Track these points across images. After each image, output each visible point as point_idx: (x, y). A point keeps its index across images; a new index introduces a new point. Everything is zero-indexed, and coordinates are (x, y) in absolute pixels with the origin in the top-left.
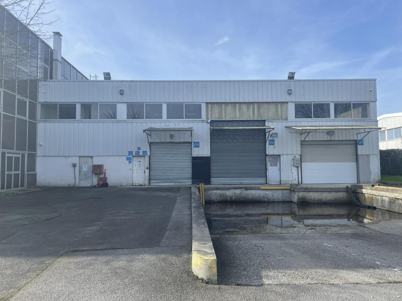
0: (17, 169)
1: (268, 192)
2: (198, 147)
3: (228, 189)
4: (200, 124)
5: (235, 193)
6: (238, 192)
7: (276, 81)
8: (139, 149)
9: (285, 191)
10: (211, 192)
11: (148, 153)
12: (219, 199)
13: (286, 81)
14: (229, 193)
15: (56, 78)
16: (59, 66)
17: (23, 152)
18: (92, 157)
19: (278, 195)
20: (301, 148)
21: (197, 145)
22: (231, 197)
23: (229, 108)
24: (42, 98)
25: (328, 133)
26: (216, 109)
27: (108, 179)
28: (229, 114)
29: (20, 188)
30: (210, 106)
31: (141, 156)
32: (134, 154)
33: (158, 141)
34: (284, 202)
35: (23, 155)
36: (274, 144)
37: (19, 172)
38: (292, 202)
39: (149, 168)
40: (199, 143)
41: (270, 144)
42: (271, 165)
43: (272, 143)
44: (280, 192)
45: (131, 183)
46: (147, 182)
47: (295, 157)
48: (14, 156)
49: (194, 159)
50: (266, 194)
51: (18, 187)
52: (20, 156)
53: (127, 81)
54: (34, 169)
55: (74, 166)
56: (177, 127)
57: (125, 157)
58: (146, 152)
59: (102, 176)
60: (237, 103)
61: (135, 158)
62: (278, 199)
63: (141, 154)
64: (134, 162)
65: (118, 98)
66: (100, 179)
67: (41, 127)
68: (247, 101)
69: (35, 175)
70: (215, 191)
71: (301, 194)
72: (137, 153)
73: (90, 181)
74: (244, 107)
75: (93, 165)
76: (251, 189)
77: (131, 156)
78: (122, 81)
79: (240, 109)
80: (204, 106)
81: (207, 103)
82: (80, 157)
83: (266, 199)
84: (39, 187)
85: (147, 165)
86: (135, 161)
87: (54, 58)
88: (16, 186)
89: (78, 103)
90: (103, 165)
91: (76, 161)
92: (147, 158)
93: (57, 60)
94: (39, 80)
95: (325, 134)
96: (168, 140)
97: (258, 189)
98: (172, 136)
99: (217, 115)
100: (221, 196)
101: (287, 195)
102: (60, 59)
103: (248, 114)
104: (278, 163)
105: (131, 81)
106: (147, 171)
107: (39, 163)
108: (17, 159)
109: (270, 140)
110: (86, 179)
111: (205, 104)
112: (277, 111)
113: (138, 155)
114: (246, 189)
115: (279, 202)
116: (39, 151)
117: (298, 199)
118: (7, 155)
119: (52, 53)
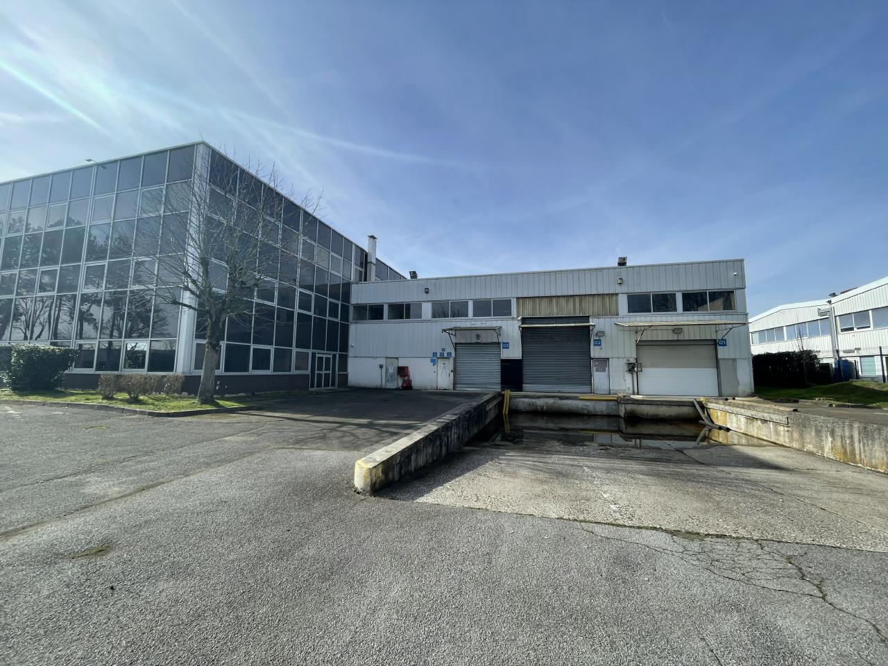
0: (327, 369)
1: (588, 403)
2: (508, 348)
3: (539, 397)
4: (510, 322)
5: (546, 403)
6: (551, 401)
7: (603, 269)
8: (443, 350)
9: (611, 403)
10: (518, 400)
11: (453, 355)
12: (527, 408)
13: (615, 268)
14: (540, 402)
15: (370, 280)
16: (374, 268)
17: (335, 353)
18: (397, 358)
19: (601, 408)
20: (637, 349)
21: (506, 346)
22: (542, 407)
23: (544, 303)
24: (355, 300)
25: (673, 331)
26: (529, 305)
27: (412, 382)
28: (544, 310)
29: (330, 387)
30: (521, 300)
31: (445, 358)
32: (438, 356)
33: (463, 341)
34: (609, 416)
35: (334, 356)
36: (600, 345)
37: (330, 372)
38: (619, 416)
39: (454, 371)
40: (508, 343)
41: (595, 345)
42: (597, 371)
43: (598, 343)
44: (605, 403)
45: (435, 386)
46: (451, 387)
47: (628, 360)
48: (324, 356)
49: (503, 361)
50: (586, 406)
51: (328, 386)
52: (331, 356)
53: (432, 279)
54: (346, 370)
55: (381, 367)
56: (484, 325)
57: (429, 359)
58: (451, 353)
59: (406, 378)
60: (554, 297)
61: (439, 360)
62: (602, 411)
63: (445, 355)
64: (439, 365)
65: (424, 297)
66: (404, 382)
67: (353, 328)
68: (566, 294)
69: (347, 375)
70: (523, 399)
71: (629, 407)
72: (442, 354)
73: (395, 384)
74: (563, 301)
75: (398, 367)
76: (567, 398)
77: (435, 358)
78: (427, 279)
79: (557, 303)
80: (514, 302)
81: (518, 298)
82: (387, 358)
83: (586, 412)
84: (350, 387)
85: (451, 367)
86: (440, 362)
87: (369, 260)
88: (327, 384)
89: (386, 303)
90: (407, 367)
91: (383, 362)
92: (452, 360)
93: (371, 263)
94: (353, 283)
95: (671, 332)
96: (474, 340)
97: (576, 398)
98: (478, 336)
99: (530, 312)
100: (530, 405)
101: (614, 407)
102: (374, 261)
103: (567, 309)
104: (607, 369)
105: (436, 279)
106: (452, 374)
107: (351, 363)
108: (328, 359)
109: (595, 340)
110: (392, 380)
111: (515, 299)
112: (604, 305)
113: (442, 357)
114: (561, 398)
115: (603, 416)
116: (351, 352)
117: (625, 414)
118: (317, 355)
119: (366, 256)
